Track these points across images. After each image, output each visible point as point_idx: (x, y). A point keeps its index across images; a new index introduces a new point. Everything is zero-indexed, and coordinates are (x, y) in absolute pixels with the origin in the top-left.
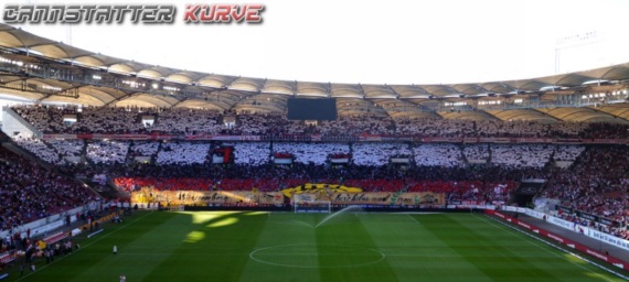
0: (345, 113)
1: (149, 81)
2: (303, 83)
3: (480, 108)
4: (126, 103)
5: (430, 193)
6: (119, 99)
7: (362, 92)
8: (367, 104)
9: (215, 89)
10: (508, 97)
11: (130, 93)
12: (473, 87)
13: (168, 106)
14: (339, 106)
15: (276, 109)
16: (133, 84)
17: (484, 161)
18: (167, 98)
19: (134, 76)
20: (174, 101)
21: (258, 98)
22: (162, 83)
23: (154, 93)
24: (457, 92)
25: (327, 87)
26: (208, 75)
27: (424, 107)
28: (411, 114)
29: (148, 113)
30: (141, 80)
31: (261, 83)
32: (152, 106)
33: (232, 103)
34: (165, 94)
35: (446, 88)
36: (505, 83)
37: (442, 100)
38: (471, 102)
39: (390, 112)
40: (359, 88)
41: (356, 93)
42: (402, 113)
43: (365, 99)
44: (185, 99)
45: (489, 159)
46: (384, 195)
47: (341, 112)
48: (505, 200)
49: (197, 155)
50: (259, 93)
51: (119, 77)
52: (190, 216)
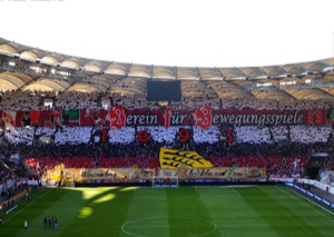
0: (187, 94)
1: (49, 67)
2: (157, 67)
3: (281, 88)
4: (33, 87)
5: (255, 168)
6: (28, 84)
7: (199, 75)
8: (203, 85)
9: (96, 74)
10: (301, 77)
11: (36, 78)
12: (276, 69)
13: (63, 90)
14: (183, 88)
15: (139, 91)
16: (37, 70)
17: (285, 137)
18: (62, 82)
19: (38, 62)
20: (67, 84)
21: (126, 81)
22: (58, 68)
23: (52, 78)
24: (265, 74)
25: (174, 70)
26: (90, 60)
27: (242, 88)
28: (233, 94)
29: (49, 96)
30: (44, 66)
31: (128, 67)
32: (51, 90)
33: (108, 86)
34: (60, 78)
35: (257, 70)
36: (298, 64)
37: (255, 81)
38: (275, 83)
39: (219, 93)
40: (196, 71)
41: (194, 75)
42: (227, 94)
43: (201, 81)
44: (74, 83)
45: (288, 135)
46: (222, 170)
47: (185, 94)
48: (300, 172)
49: (83, 135)
50: (126, 77)
51: (28, 63)
52: (81, 192)
